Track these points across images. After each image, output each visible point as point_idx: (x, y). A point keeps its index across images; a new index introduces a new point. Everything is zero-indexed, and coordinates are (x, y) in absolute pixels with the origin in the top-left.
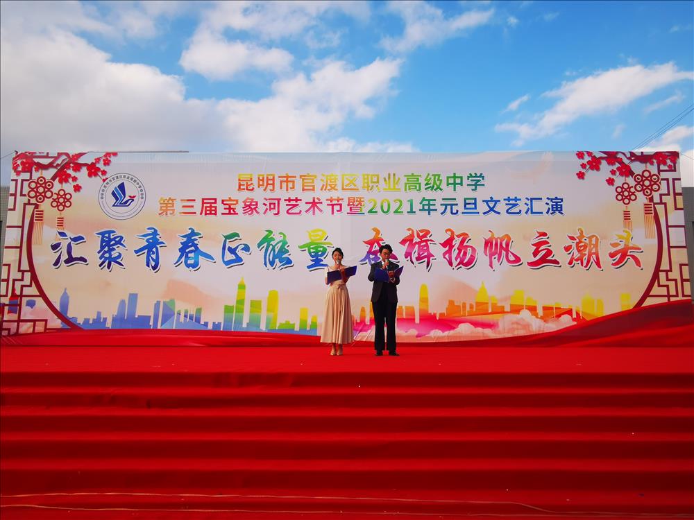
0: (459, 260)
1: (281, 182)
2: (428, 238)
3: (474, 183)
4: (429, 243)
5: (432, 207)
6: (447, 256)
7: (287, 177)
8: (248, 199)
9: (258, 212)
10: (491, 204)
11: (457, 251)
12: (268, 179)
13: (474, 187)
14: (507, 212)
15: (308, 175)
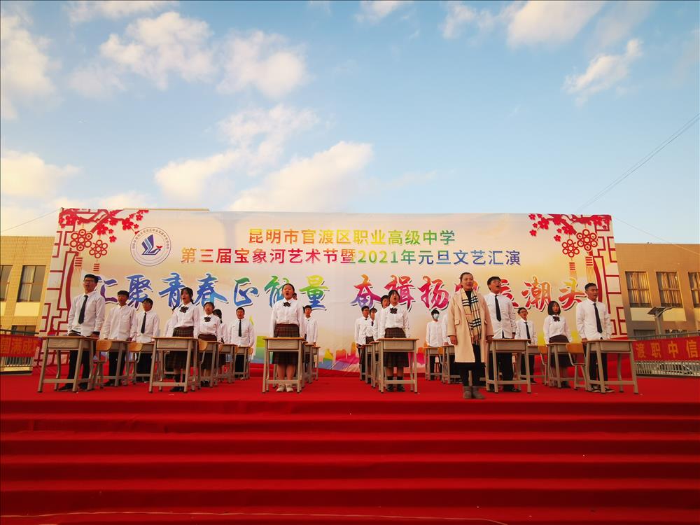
0: (434, 302)
1: (286, 236)
2: (409, 283)
3: (446, 238)
4: (409, 287)
5: (411, 258)
6: (424, 299)
7: (291, 232)
8: (258, 249)
9: (266, 261)
10: (461, 256)
11: (433, 295)
12: (275, 234)
13: (446, 242)
14: (474, 262)
15: (309, 230)
